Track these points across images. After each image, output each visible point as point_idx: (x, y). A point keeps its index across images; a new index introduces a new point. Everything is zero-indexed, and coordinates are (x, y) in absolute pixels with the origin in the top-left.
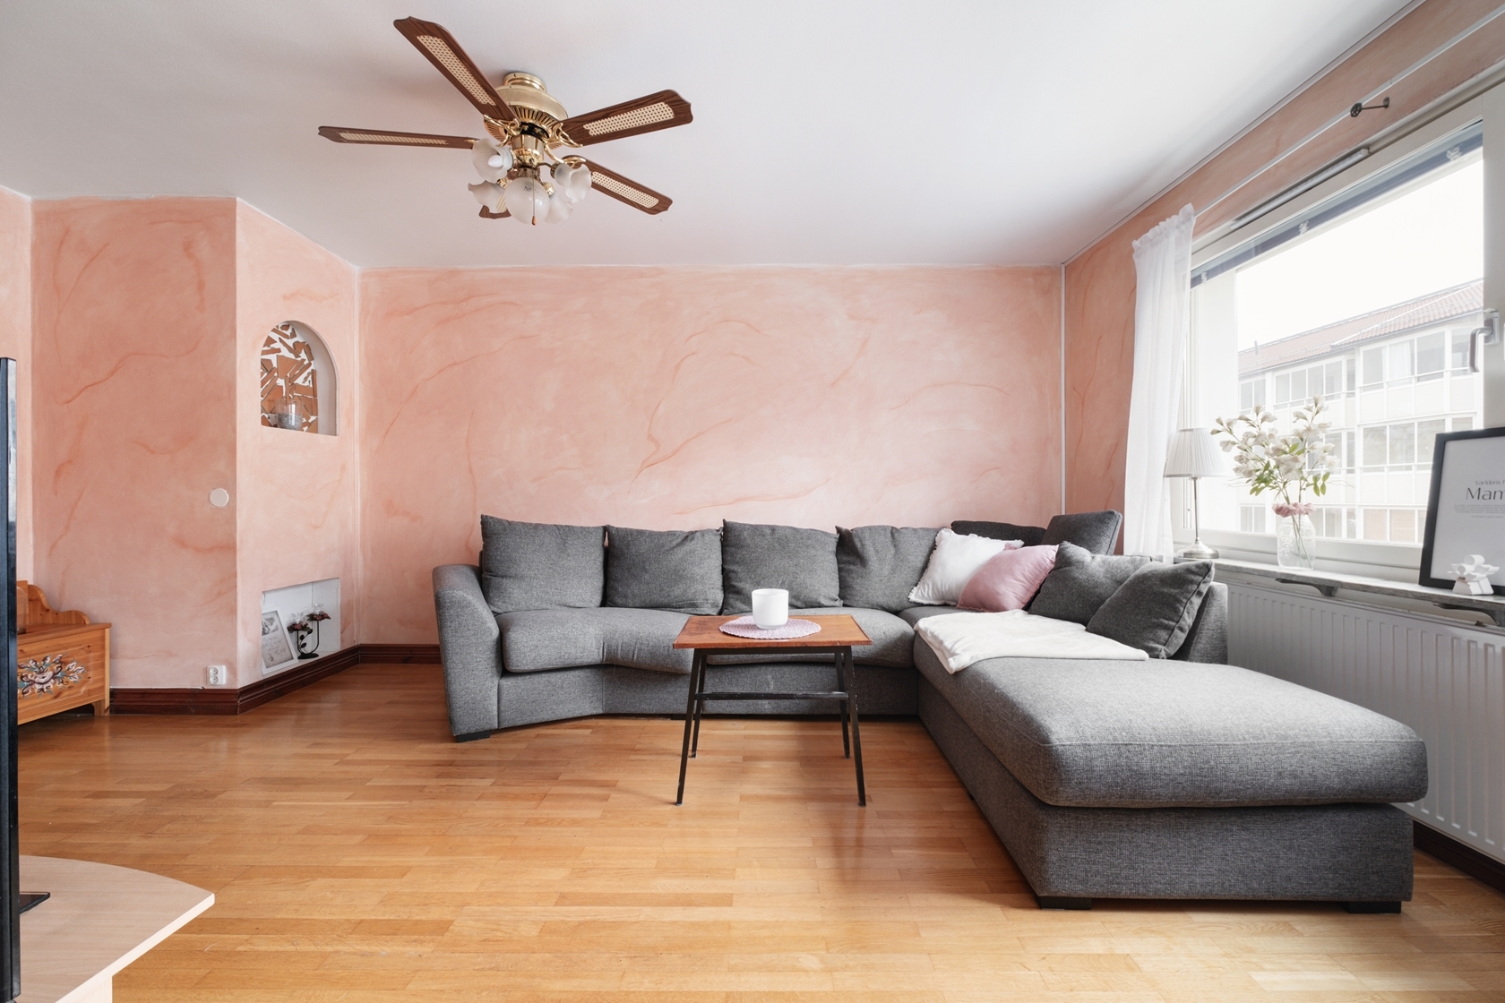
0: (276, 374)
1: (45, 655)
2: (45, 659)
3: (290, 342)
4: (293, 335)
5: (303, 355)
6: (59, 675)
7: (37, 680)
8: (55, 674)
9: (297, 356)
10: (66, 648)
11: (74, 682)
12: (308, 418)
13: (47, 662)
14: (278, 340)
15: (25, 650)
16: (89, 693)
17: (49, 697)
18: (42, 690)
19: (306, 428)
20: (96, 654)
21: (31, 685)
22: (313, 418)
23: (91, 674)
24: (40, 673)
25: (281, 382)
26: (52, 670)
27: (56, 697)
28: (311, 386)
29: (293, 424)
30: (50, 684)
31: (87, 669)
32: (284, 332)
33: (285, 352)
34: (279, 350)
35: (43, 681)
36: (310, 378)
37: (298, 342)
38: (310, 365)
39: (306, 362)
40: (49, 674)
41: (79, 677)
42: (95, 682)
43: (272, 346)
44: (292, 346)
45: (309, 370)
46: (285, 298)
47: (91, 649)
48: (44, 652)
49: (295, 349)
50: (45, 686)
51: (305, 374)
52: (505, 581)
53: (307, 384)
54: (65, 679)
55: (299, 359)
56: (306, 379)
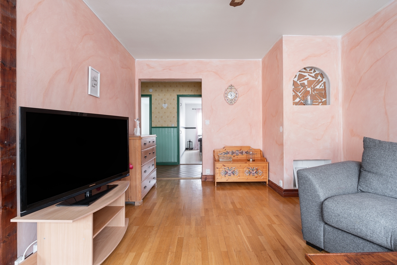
0: (307, 87)
1: (254, 167)
2: (254, 168)
3: (313, 75)
4: (315, 71)
5: (319, 77)
6: (257, 172)
7: (252, 172)
8: (256, 172)
9: (316, 78)
10: (258, 166)
11: (260, 175)
12: (322, 100)
13: (254, 169)
14: (307, 75)
15: (250, 165)
16: (263, 179)
17: (255, 177)
18: (253, 175)
19: (320, 104)
20: (265, 169)
21: (251, 173)
22: (324, 100)
23: (264, 174)
24: (253, 171)
25: (309, 89)
26: (255, 171)
27: (256, 178)
28: (323, 88)
29: (309, 103)
30: (255, 174)
31: (263, 173)
32: (310, 72)
33: (311, 78)
34: (308, 79)
35: (253, 173)
36: (323, 85)
37: (317, 73)
38: (322, 80)
39: (321, 79)
40: (254, 172)
41: (261, 174)
42: (265, 176)
43: (305, 78)
44: (314, 76)
45: (323, 82)
46: (303, 60)
47: (264, 168)
48: (254, 166)
49: (316, 76)
50: (254, 174)
51: (320, 84)
52: (369, 174)
53: (321, 87)
54: (258, 174)
55: (317, 79)
56: (321, 86)
